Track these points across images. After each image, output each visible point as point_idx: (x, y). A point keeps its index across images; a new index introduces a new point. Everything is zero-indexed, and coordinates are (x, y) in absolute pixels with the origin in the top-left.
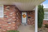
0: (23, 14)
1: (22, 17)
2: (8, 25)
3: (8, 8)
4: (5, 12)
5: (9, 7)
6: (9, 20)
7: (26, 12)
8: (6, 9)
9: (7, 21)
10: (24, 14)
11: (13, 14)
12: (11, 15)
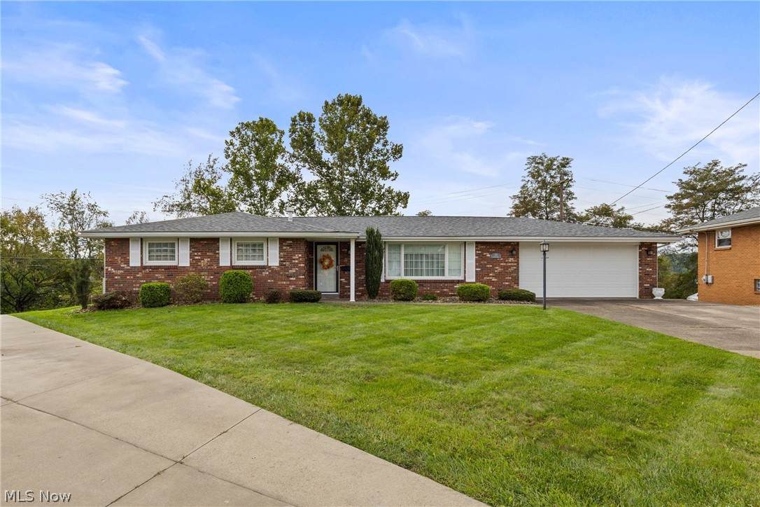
0: (320, 254)
1: (319, 265)
2: (288, 283)
3: (290, 246)
4: (281, 254)
5: (291, 242)
6: (290, 271)
7: (334, 247)
8: (285, 248)
9: (287, 273)
10: (325, 253)
11: (300, 257)
12: (294, 259)
